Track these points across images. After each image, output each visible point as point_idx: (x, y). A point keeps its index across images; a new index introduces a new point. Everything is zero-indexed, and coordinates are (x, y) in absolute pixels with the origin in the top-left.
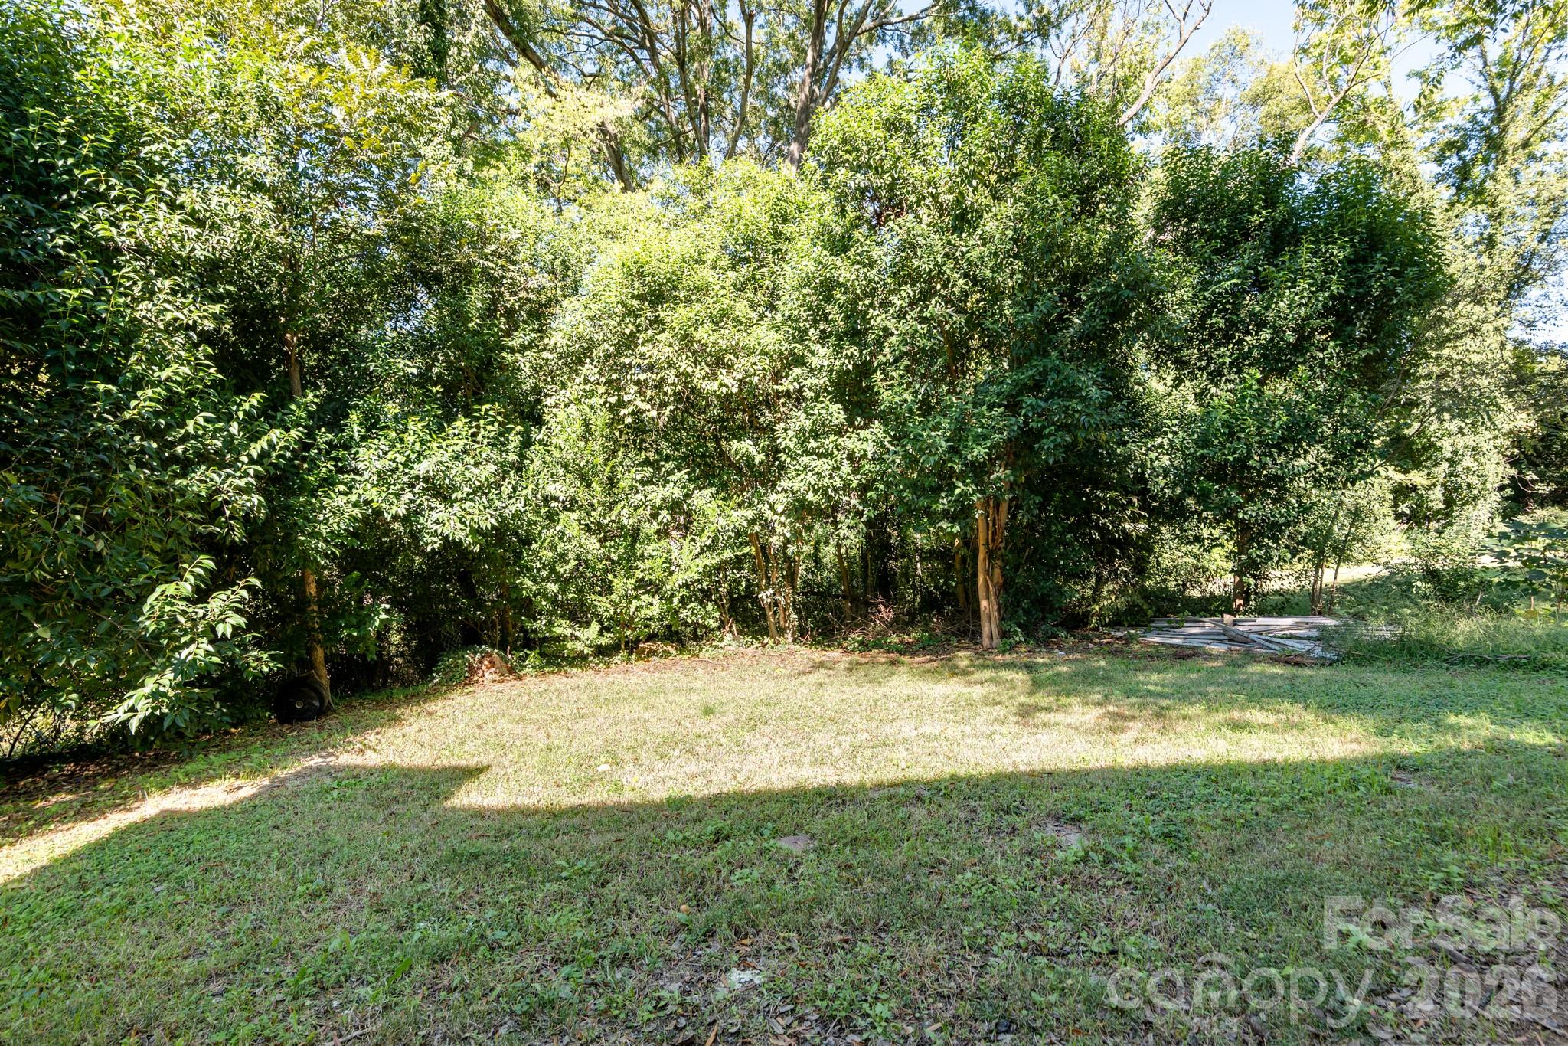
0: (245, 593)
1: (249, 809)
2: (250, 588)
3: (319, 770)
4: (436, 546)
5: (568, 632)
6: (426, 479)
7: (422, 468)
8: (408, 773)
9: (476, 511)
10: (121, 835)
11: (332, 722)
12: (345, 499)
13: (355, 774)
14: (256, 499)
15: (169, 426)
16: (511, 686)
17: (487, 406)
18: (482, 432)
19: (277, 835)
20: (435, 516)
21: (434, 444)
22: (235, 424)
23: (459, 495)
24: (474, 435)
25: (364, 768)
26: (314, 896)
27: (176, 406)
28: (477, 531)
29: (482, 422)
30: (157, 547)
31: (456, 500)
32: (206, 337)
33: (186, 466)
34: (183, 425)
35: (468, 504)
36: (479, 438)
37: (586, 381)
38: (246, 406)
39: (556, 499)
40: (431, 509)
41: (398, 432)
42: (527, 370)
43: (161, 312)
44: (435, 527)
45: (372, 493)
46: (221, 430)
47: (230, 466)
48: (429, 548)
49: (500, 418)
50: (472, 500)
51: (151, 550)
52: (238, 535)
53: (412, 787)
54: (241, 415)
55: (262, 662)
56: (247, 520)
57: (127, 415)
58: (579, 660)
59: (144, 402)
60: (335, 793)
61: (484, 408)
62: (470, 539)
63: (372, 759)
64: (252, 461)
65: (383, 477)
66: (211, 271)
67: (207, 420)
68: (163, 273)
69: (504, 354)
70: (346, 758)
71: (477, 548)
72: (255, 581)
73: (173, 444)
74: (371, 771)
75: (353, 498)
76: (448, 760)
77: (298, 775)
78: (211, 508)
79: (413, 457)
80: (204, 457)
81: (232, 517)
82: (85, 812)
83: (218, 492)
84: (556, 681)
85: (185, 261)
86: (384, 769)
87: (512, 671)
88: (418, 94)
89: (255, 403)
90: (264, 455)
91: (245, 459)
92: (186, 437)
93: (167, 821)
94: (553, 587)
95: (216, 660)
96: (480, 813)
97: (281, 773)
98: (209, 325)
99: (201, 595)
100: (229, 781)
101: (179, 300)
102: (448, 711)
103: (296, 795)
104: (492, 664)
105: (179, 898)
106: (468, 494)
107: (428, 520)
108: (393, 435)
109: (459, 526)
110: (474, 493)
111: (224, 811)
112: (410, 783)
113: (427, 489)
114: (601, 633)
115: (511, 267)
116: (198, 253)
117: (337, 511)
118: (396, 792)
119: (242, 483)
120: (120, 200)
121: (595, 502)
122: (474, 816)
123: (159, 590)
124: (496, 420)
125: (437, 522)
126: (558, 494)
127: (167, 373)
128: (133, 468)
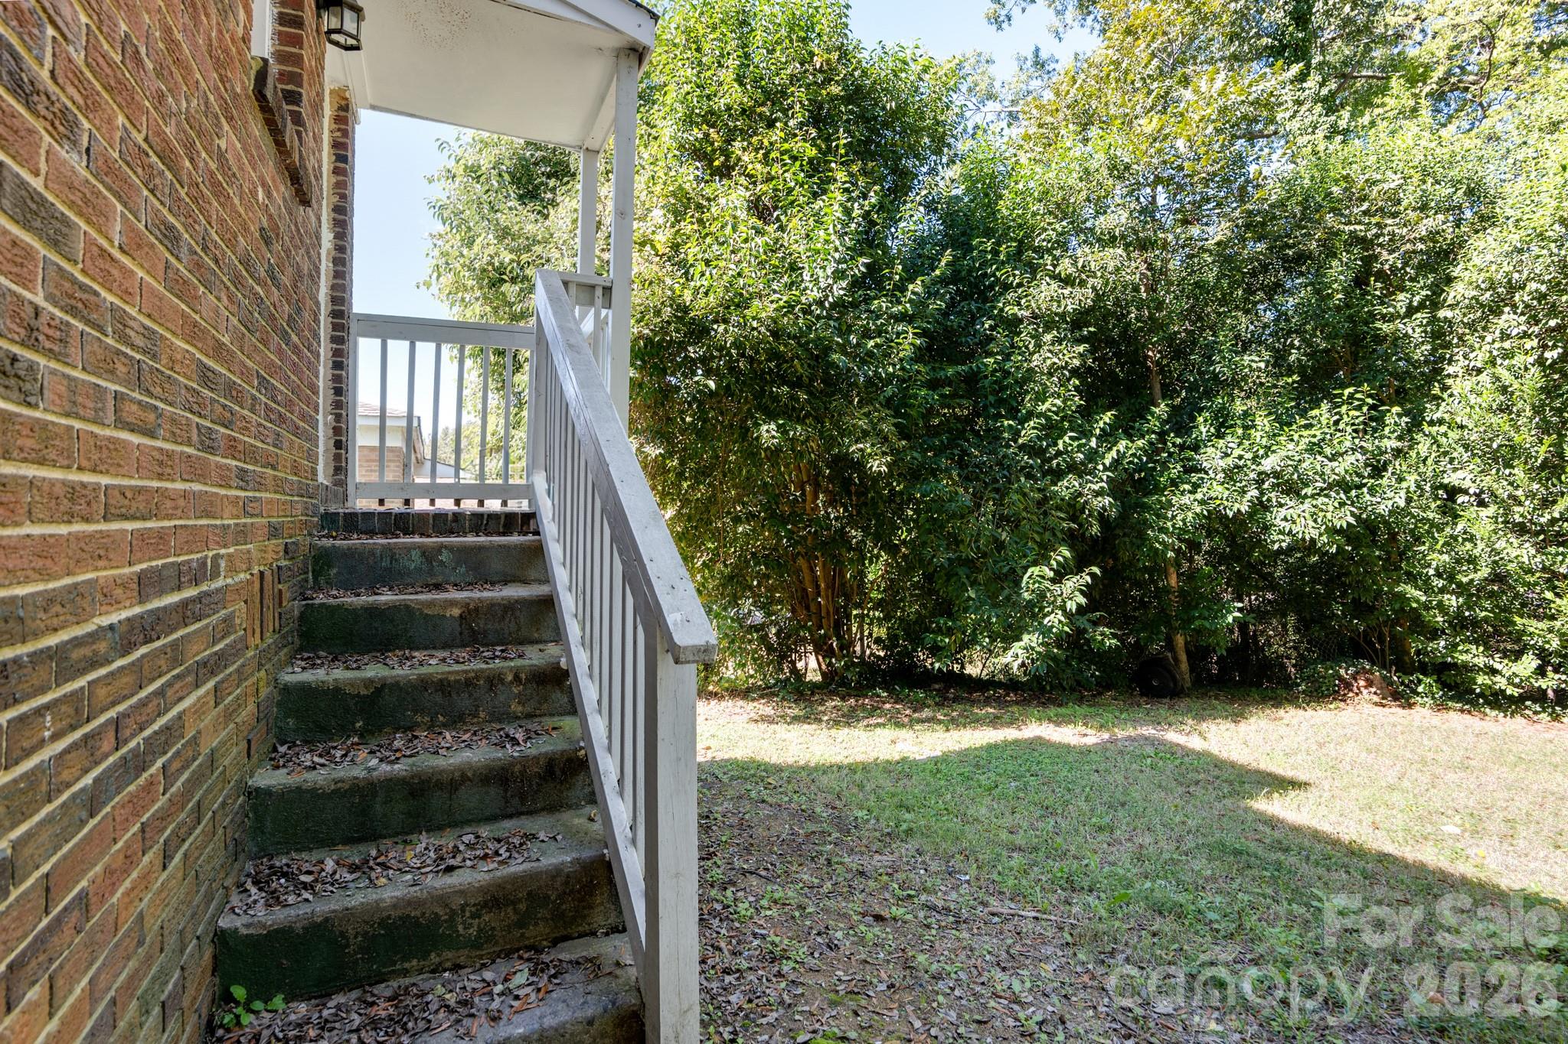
0: (1088, 579)
1: (1085, 752)
2: (1092, 575)
3: (1146, 739)
4: (1284, 545)
5: (1481, 661)
6: (1277, 475)
7: (1269, 464)
8: (1219, 764)
9: (1331, 508)
10: (1006, 744)
11: (1183, 704)
12: (1192, 497)
13: (1173, 750)
14: (1107, 500)
15: (1048, 446)
16: (1394, 713)
17: (1351, 390)
18: (1346, 419)
19: (1095, 777)
20: (1283, 512)
21: (1283, 438)
22: (1094, 440)
23: (1309, 491)
24: (1336, 423)
25: (1183, 748)
26: (1100, 829)
27: (1052, 429)
28: (1333, 531)
29: (1344, 409)
30: (1038, 538)
31: (1306, 496)
32: (1075, 372)
33: (1058, 475)
34: (1056, 444)
35: (1321, 500)
36: (1341, 426)
37: (1505, 336)
38: (1101, 424)
39: (1466, 492)
40: (1281, 505)
41: (1246, 428)
42: (1417, 335)
43: (1044, 360)
44: (1283, 524)
45: (1218, 490)
46: (1085, 445)
47: (1090, 474)
48: (1276, 547)
49: (1370, 401)
50: (1326, 496)
51: (1033, 539)
52: (1095, 530)
53: (1218, 778)
54: (1098, 431)
55: (1106, 638)
56: (1103, 519)
57: (1020, 441)
58: (1497, 700)
59: (1029, 432)
60: (1149, 761)
61: (1347, 392)
62: (1324, 538)
63: (1195, 743)
64: (1106, 469)
65: (1230, 475)
66: (1079, 320)
67: (1071, 438)
68: (1048, 329)
69: (1378, 324)
70: (1172, 736)
71: (1334, 550)
72: (1096, 570)
73: (1051, 459)
74: (1188, 752)
75: (1199, 496)
76: (1266, 765)
77: (1129, 738)
78: (1074, 508)
79: (1261, 452)
80: (1073, 468)
81: (1090, 515)
82: (995, 722)
83: (1080, 495)
84: (1457, 721)
85: (1063, 316)
86: (1200, 755)
87: (1396, 696)
88: (1261, 87)
89: (1107, 420)
90: (1116, 462)
91: (1100, 467)
92: (1059, 453)
93: (1037, 743)
94: (1452, 601)
95: (1066, 629)
96: (1273, 822)
97: (1120, 734)
98: (1077, 362)
99: (1059, 577)
100: (1081, 729)
101: (1057, 348)
102: (1295, 721)
103: (1121, 752)
104: (1370, 684)
105: (1021, 795)
106: (1322, 490)
107: (1277, 517)
108: (1240, 431)
109: (1311, 523)
110: (1330, 487)
111: (1068, 748)
112: (1216, 772)
113: (1278, 485)
114: (1541, 672)
115: (1389, 221)
116: (1070, 308)
117: (1183, 508)
118: (1202, 776)
119: (1096, 487)
120: (1020, 285)
121: (1519, 493)
122: (1265, 823)
123: (1030, 570)
124: (1364, 403)
125: (1285, 519)
126: (1466, 484)
127: (1047, 405)
128: (1023, 479)
